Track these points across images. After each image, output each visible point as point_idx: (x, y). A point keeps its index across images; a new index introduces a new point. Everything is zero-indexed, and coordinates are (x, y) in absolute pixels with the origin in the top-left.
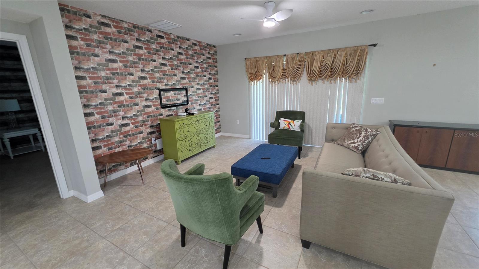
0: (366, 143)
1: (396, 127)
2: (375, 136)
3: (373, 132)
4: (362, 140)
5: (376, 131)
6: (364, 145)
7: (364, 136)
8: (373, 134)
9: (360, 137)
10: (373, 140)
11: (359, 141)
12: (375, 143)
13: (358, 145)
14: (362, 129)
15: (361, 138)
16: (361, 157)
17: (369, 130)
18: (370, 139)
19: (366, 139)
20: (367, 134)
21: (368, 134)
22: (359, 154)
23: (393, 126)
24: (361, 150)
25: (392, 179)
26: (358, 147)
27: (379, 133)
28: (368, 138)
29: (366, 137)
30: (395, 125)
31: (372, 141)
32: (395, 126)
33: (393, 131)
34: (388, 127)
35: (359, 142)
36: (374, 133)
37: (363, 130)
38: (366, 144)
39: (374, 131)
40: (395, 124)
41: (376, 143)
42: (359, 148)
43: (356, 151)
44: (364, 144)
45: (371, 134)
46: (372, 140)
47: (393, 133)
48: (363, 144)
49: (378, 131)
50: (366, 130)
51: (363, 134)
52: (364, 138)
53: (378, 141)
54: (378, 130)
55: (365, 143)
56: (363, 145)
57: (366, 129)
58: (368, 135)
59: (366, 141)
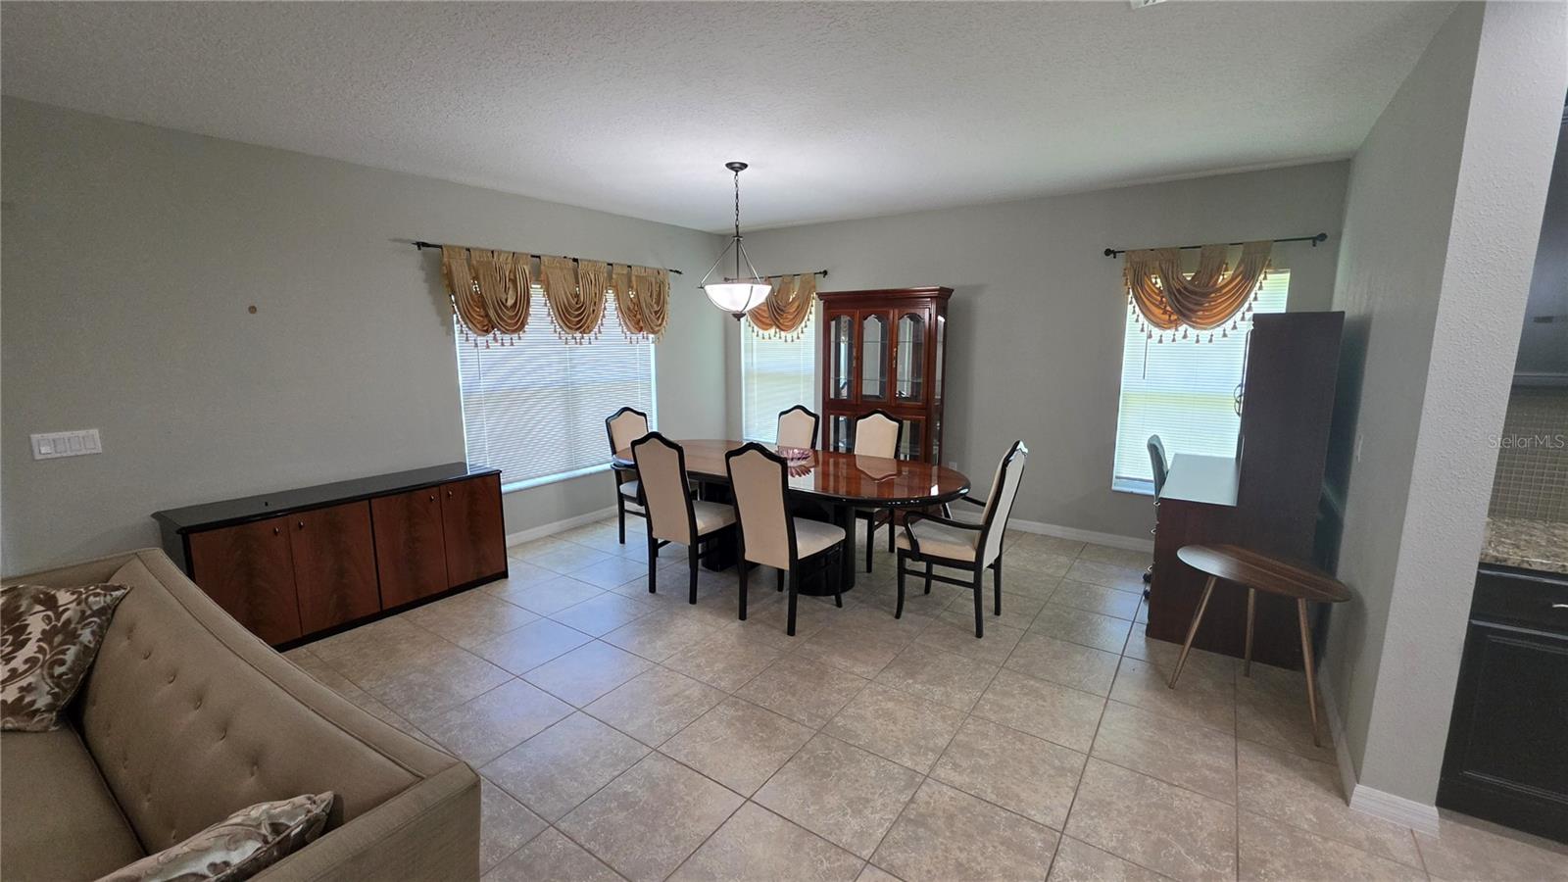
0: (69, 663)
1: (194, 538)
2: (108, 613)
3: (92, 599)
4: (41, 656)
5: (104, 588)
6: (60, 676)
7: (46, 636)
8: (95, 608)
9: (19, 645)
10: (102, 637)
11: (22, 668)
12: (117, 645)
13: (21, 689)
14: (24, 604)
15: (30, 650)
16: (66, 742)
17: (64, 597)
18: (86, 636)
19: (61, 644)
20: (58, 620)
21: (65, 616)
22: (45, 730)
23: (180, 536)
24: (50, 708)
25: (264, 831)
26: (28, 699)
27: (124, 596)
28: (72, 637)
29: (60, 633)
30: (184, 528)
31: (99, 643)
32: (186, 533)
33: (184, 564)
34: (159, 554)
35: (26, 671)
36: (97, 602)
37: (30, 607)
38: (71, 670)
39: (97, 595)
40: (183, 525)
41: (125, 643)
42: (33, 702)
43: (21, 725)
44: (58, 670)
45: (83, 612)
46: (100, 635)
47: (191, 575)
48: (52, 676)
49: (117, 589)
50: (50, 602)
51: (36, 624)
52: (50, 643)
53: (130, 631)
54: (114, 582)
55: (62, 663)
56: (57, 680)
57: (46, 594)
58: (68, 621)
59: (64, 652)
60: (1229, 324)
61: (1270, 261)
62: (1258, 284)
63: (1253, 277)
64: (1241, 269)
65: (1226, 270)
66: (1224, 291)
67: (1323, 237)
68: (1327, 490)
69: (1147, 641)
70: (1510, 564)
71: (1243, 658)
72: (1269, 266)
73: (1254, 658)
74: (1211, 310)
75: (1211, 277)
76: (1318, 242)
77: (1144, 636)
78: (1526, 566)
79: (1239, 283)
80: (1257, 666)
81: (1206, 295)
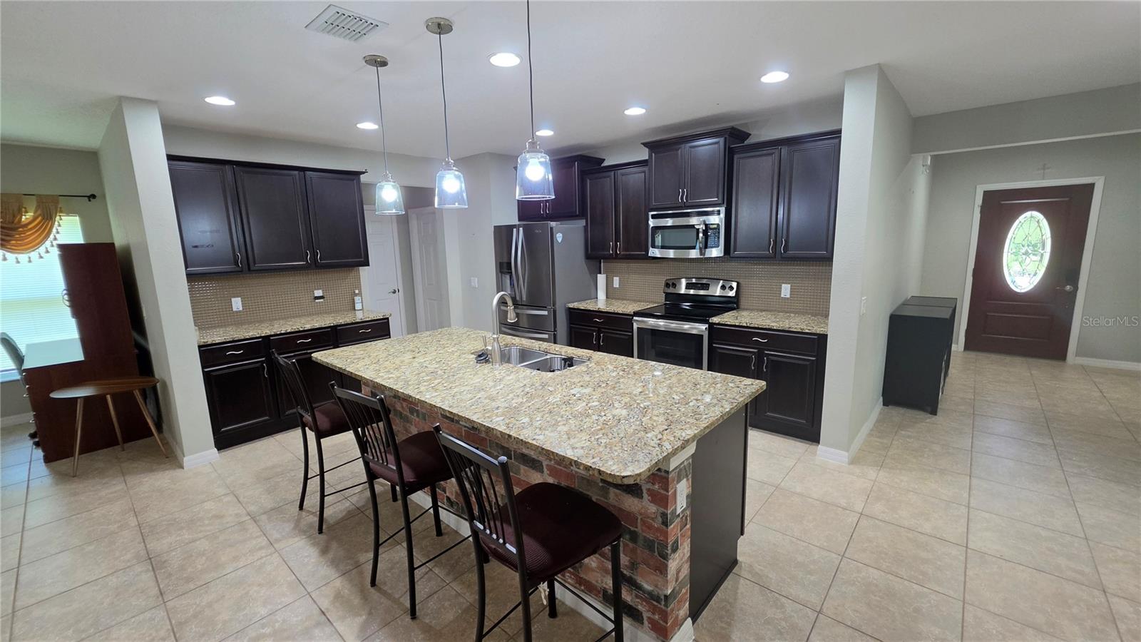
60: (42, 249)
61: (61, 208)
62: (56, 223)
63: (51, 218)
64: (39, 212)
65: (26, 212)
66: (30, 227)
67: (93, 196)
68: (135, 335)
69: (47, 466)
70: (209, 343)
71: (119, 444)
72: (61, 212)
73: (124, 443)
74: (23, 240)
75: (14, 216)
76: (91, 199)
77: (44, 464)
78: (214, 342)
79: (39, 223)
80: (126, 445)
81: (15, 229)
